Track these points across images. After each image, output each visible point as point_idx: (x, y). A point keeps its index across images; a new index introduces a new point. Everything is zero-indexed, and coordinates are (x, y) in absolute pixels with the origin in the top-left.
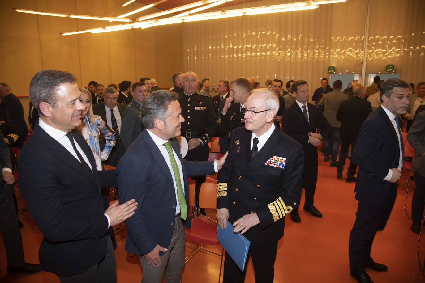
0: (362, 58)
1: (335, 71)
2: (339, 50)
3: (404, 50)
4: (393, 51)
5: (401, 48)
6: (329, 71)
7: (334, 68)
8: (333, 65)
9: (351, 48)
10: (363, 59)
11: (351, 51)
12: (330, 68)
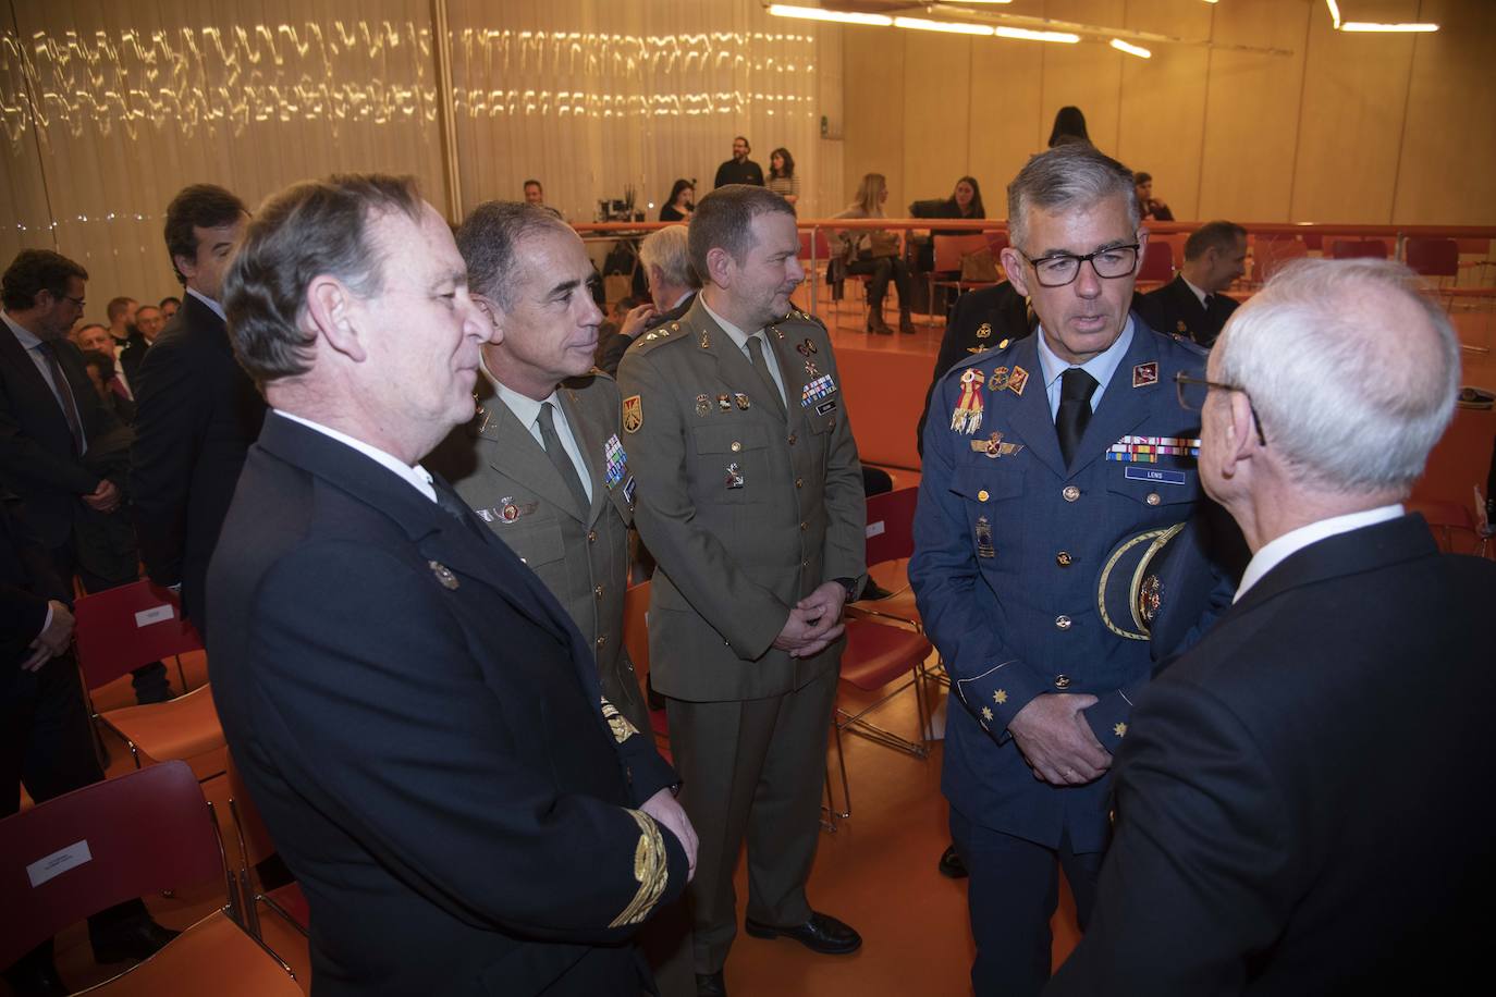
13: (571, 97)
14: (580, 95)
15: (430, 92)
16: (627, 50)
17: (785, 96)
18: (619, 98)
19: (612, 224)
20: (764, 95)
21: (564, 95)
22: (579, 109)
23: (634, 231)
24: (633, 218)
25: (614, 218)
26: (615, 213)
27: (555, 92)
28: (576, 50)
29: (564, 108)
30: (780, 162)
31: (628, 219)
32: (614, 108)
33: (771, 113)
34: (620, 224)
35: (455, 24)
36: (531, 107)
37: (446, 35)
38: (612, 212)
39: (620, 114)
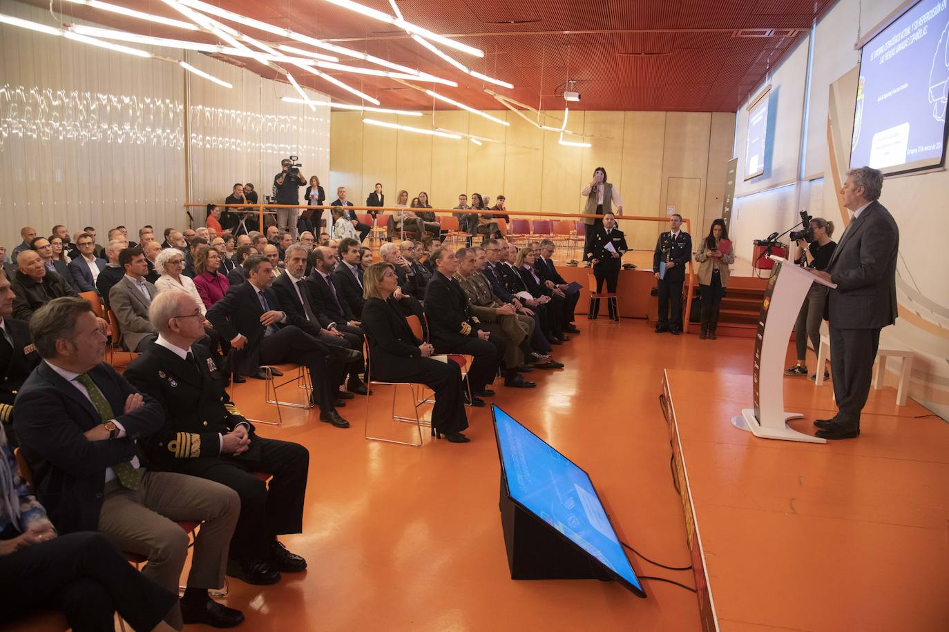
14: (239, 141)
15: (182, 135)
18: (254, 144)
22: (239, 148)
27: (230, 138)
32: (252, 149)
37: (190, 109)
39: (254, 151)
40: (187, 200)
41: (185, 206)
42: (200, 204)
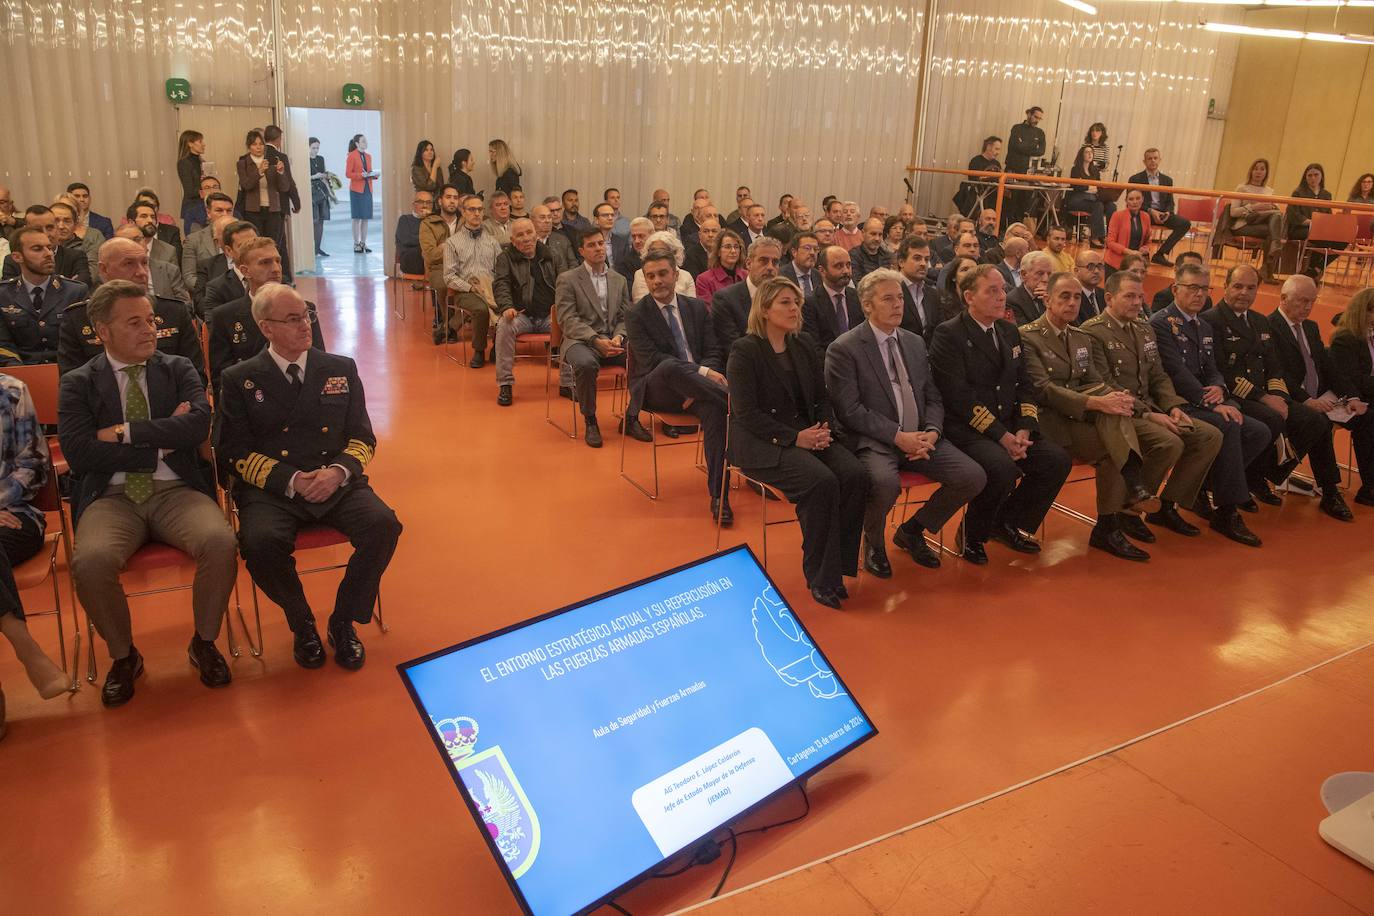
0: (270, 59)
1: (188, 93)
2: (195, 20)
3: (380, 41)
4: (355, 38)
5: (374, 34)
6: (169, 94)
7: (185, 85)
8: (181, 72)
9: (231, 19)
10: (273, 61)
11: (232, 27)
12: (172, 85)
13: (1014, 68)
14: (1021, 66)
15: (916, 59)
16: (1062, 31)
17: (1185, 76)
18: (1050, 70)
19: (1037, 176)
20: (1168, 74)
21: (1010, 66)
22: (1019, 76)
23: (1054, 184)
24: (1056, 174)
25: (1041, 172)
26: (1042, 168)
27: (1004, 63)
28: (1025, 30)
29: (1010, 74)
30: (1097, 135)
31: (1052, 175)
32: (1045, 76)
33: (1171, 88)
34: (1044, 177)
35: (941, 10)
36: (985, 71)
37: (935, 18)
38: (1040, 168)
39: (1048, 81)
40: (913, 161)
41: (908, 169)
42: (936, 168)
